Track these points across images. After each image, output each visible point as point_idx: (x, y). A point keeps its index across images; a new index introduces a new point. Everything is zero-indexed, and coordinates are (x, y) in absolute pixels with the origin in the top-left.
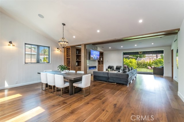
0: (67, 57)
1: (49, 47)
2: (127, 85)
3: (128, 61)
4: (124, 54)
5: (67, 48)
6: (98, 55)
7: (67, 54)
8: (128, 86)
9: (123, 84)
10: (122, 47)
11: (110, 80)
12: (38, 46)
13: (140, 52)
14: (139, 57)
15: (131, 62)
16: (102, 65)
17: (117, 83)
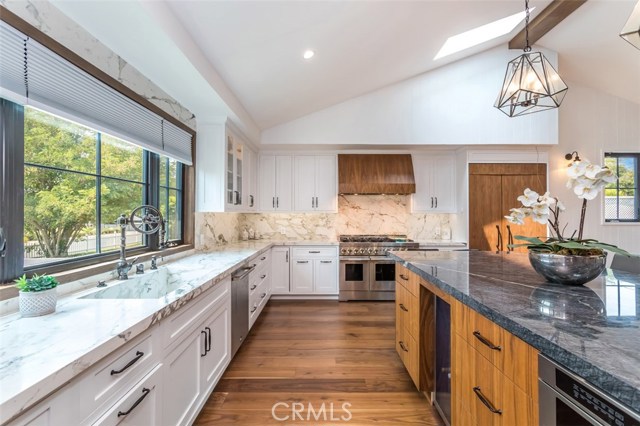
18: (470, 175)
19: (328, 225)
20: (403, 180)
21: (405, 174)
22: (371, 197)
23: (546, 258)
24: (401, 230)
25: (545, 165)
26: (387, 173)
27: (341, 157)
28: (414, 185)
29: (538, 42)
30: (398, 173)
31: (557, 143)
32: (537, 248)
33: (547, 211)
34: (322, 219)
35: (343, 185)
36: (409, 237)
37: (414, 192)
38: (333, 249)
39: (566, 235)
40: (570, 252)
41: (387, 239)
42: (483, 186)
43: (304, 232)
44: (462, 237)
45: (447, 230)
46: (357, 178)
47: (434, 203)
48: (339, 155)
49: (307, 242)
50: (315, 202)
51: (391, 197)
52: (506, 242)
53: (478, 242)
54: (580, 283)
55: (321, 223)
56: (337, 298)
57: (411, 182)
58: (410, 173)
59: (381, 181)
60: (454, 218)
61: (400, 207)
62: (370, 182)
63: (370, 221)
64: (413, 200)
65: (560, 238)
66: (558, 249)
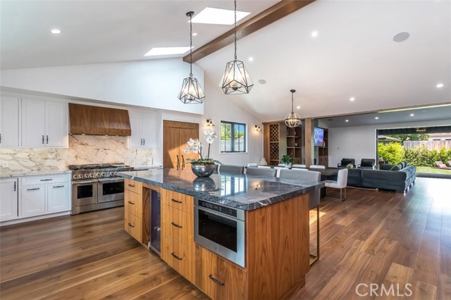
0: (271, 140)
1: (245, 125)
2: (403, 193)
3: (384, 148)
4: (380, 132)
5: (271, 126)
6: (320, 137)
7: (271, 137)
8: (405, 194)
9: (394, 191)
10: (377, 118)
11: (365, 184)
12: (233, 124)
13: (420, 129)
14: (408, 138)
15: (391, 151)
16: (326, 157)
17: (380, 189)
18: (164, 127)
19: (57, 158)
20: (123, 127)
21: (123, 122)
22: (97, 137)
23: (197, 167)
24: (120, 160)
25: (198, 124)
26: (111, 121)
27: (70, 105)
28: (130, 131)
29: (197, 62)
30: (119, 122)
31: (203, 114)
32: (194, 163)
33: (197, 148)
34: (52, 153)
35: (74, 127)
36: (126, 164)
37: (130, 135)
38: (65, 176)
39: (204, 158)
40: (205, 164)
41: (110, 166)
42: (170, 134)
43: (31, 164)
44: (159, 162)
45: (151, 159)
46: (87, 124)
47: (143, 142)
48: (70, 104)
49: (36, 172)
50: (45, 140)
51: (113, 137)
52: (181, 164)
53: (167, 164)
54: (208, 176)
55: (50, 156)
56: (69, 213)
57: (128, 129)
58: (128, 123)
59: (107, 126)
60: (154, 152)
61: (119, 145)
62: (98, 126)
63: (96, 155)
64: (129, 140)
65: (202, 159)
66: (201, 163)
